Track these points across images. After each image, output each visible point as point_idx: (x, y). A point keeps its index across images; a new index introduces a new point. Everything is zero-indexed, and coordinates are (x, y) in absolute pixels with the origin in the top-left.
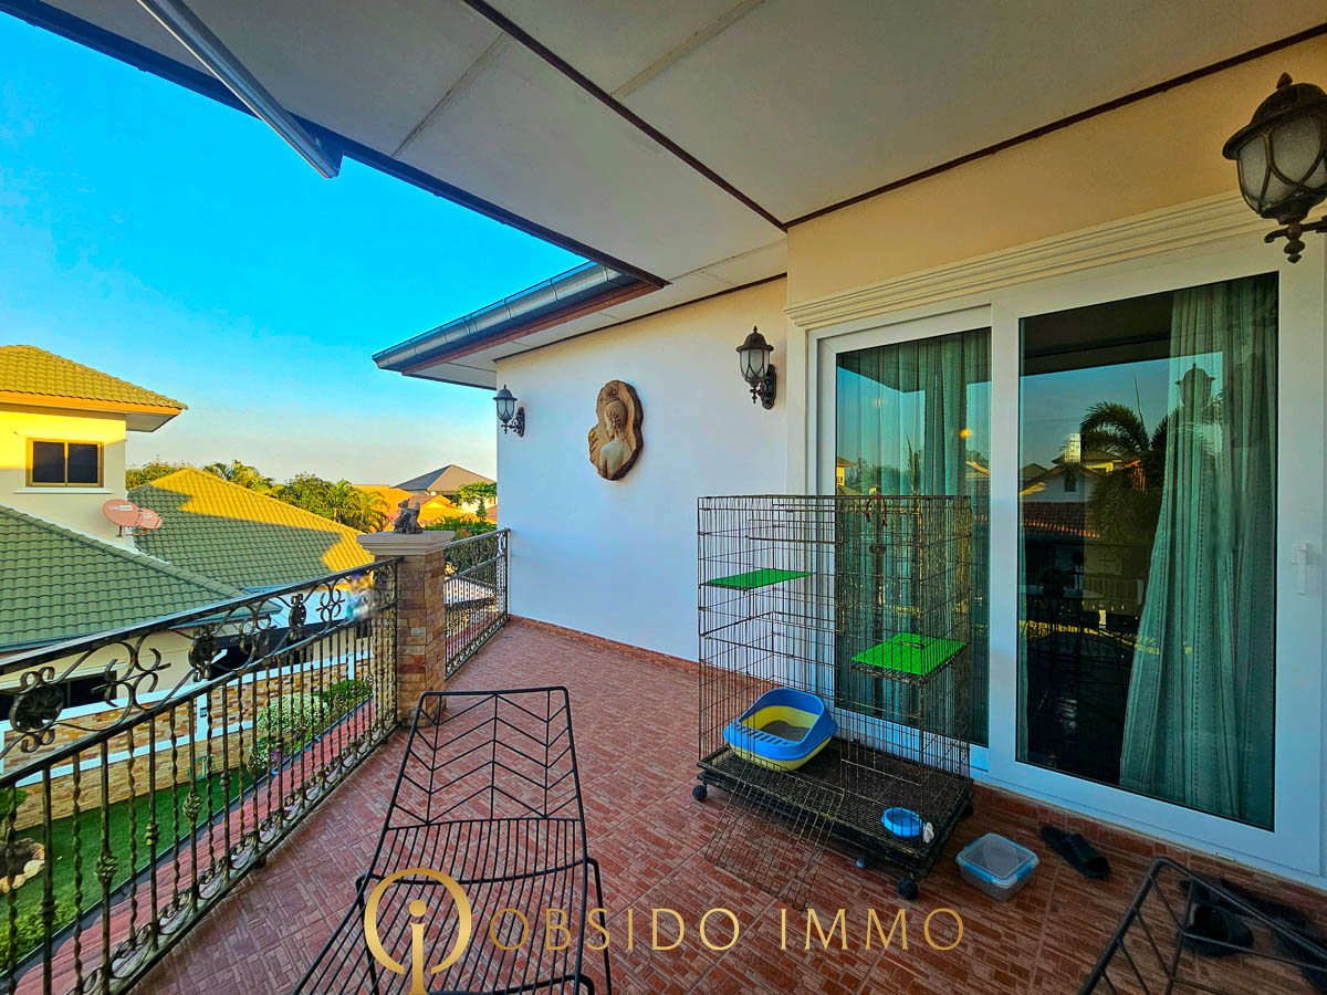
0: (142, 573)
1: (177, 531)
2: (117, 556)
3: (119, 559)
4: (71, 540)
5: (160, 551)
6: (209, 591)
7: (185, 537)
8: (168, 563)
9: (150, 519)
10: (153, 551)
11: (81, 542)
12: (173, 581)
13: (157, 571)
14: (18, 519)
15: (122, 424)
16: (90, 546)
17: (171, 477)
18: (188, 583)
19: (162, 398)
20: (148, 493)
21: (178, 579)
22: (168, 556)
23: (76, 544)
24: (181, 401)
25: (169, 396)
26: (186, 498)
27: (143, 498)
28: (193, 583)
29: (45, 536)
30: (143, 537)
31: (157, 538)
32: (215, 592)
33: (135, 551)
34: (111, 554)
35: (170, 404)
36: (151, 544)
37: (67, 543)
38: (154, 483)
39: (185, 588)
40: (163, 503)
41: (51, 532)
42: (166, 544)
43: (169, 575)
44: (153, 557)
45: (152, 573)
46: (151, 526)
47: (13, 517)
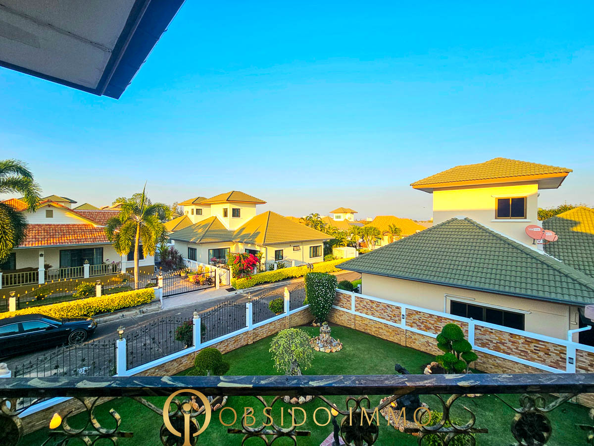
0: (540, 266)
1: (569, 244)
2: (528, 254)
3: (529, 256)
4: (509, 244)
5: (557, 254)
6: (580, 284)
7: (574, 247)
8: (561, 261)
9: (550, 235)
10: (553, 254)
11: (513, 246)
12: (557, 273)
13: (548, 266)
14: (490, 233)
15: (536, 186)
16: (516, 248)
17: (568, 212)
18: (566, 276)
19: (557, 168)
20: (554, 221)
21: (560, 272)
22: (562, 258)
23: (510, 246)
24: (568, 167)
25: (561, 166)
26: (576, 223)
27: (550, 224)
28: (569, 277)
29: (498, 241)
30: (547, 246)
31: (556, 246)
32: (585, 286)
33: (542, 252)
34: (525, 253)
35: (562, 171)
36: (552, 250)
37: (507, 246)
38: (558, 216)
39: (564, 279)
40: (562, 227)
41: (501, 240)
42: (561, 250)
43: (554, 270)
44: (552, 257)
45: (545, 266)
46: (551, 240)
47: (488, 232)
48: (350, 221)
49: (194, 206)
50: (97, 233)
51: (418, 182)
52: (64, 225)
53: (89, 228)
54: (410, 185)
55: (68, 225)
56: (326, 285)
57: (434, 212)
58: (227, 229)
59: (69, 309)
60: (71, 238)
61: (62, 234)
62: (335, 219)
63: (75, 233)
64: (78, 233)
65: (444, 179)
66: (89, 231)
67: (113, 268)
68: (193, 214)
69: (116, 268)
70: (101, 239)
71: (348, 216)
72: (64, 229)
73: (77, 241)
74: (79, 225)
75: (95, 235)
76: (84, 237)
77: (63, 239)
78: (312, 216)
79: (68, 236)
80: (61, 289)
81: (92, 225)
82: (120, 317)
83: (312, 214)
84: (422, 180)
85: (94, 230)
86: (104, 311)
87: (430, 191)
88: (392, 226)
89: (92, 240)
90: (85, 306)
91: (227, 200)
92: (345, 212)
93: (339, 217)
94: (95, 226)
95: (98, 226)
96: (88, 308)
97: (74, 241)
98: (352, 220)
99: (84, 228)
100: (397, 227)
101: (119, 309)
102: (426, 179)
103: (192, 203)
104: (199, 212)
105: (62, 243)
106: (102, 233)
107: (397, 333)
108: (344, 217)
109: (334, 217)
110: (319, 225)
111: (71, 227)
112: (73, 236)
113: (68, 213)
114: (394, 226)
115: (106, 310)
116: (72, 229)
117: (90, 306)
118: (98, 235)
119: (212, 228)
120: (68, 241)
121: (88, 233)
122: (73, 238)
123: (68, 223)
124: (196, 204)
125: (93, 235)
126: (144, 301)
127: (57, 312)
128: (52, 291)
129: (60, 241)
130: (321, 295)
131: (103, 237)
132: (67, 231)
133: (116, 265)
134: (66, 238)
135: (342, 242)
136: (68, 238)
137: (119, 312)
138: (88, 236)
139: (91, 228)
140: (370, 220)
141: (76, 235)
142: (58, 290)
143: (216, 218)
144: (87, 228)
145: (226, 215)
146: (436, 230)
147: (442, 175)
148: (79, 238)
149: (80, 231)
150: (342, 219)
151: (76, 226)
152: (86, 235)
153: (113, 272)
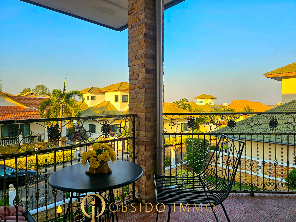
48: (211, 104)
49: (89, 94)
50: (28, 113)
51: (270, 72)
52: (4, 107)
53: (22, 109)
54: (264, 75)
55: (7, 107)
56: (201, 146)
57: (282, 95)
58: (118, 110)
59: (19, 163)
60: (11, 116)
61: (4, 113)
62: (198, 104)
63: (13, 113)
64: (15, 113)
65: (290, 70)
66: (22, 111)
67: (39, 138)
68: (88, 100)
69: (41, 138)
70: (31, 117)
71: (209, 101)
72: (5, 110)
73: (15, 118)
74: (15, 107)
75: (27, 114)
76: (19, 116)
77: (5, 116)
78: (182, 100)
79: (8, 114)
80: (13, 150)
81: (23, 107)
82: (52, 170)
83: (182, 99)
84: (273, 71)
85: (25, 111)
86: (41, 165)
87: (279, 79)
88: (246, 108)
89: (25, 117)
90: (29, 162)
91: (118, 89)
92: (206, 97)
93: (201, 102)
94: (26, 107)
95: (27, 108)
96: (31, 163)
97: (13, 118)
98: (212, 104)
99: (18, 109)
100: (251, 108)
101: (51, 165)
102: (277, 70)
103: (88, 92)
104: (93, 98)
105: (5, 119)
106: (31, 112)
107: (255, 179)
108: (206, 102)
109: (198, 102)
110: (188, 107)
111: (10, 108)
112: (12, 114)
113: (7, 98)
114: (248, 108)
115: (42, 165)
116: (11, 109)
117: (32, 162)
118: (28, 114)
119: (107, 109)
120: (9, 118)
121: (21, 112)
122: (12, 116)
123: (7, 106)
124: (91, 93)
125: (25, 114)
126: (67, 159)
127: (12, 165)
128: (7, 151)
129: (4, 118)
130: (198, 153)
131: (32, 115)
132: (7, 111)
133: (41, 136)
134: (7, 116)
135: (206, 120)
136: (9, 116)
137: (51, 166)
138: (22, 114)
139: (23, 109)
140: (226, 104)
141: (13, 114)
142: (11, 150)
143: (109, 102)
144: (20, 109)
145: (117, 100)
146: (284, 107)
147: (289, 67)
148: (16, 116)
149: (16, 111)
150: (204, 104)
151: (13, 108)
152: (20, 114)
153: (39, 140)
